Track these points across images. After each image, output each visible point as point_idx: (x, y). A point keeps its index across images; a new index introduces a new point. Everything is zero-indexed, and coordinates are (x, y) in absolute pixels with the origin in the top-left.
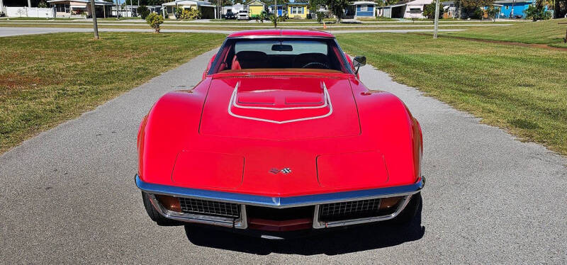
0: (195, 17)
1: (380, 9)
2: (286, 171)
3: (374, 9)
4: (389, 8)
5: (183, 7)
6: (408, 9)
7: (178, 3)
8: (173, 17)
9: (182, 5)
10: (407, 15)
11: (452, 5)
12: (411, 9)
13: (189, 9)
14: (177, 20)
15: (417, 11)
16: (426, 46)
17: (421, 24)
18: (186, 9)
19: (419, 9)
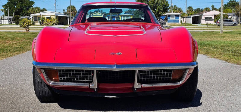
0: (54, 24)
1: (184, 18)
2: (119, 54)
3: (180, 17)
4: (190, 17)
5: (45, 17)
6: (203, 18)
7: (42, 14)
8: (38, 23)
9: (44, 15)
10: (203, 22)
11: (234, 16)
12: (205, 18)
13: (49, 18)
14: (41, 25)
15: (210, 19)
16: (215, 37)
17: (213, 27)
18: (47, 18)
19: (211, 18)
